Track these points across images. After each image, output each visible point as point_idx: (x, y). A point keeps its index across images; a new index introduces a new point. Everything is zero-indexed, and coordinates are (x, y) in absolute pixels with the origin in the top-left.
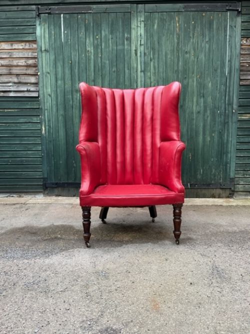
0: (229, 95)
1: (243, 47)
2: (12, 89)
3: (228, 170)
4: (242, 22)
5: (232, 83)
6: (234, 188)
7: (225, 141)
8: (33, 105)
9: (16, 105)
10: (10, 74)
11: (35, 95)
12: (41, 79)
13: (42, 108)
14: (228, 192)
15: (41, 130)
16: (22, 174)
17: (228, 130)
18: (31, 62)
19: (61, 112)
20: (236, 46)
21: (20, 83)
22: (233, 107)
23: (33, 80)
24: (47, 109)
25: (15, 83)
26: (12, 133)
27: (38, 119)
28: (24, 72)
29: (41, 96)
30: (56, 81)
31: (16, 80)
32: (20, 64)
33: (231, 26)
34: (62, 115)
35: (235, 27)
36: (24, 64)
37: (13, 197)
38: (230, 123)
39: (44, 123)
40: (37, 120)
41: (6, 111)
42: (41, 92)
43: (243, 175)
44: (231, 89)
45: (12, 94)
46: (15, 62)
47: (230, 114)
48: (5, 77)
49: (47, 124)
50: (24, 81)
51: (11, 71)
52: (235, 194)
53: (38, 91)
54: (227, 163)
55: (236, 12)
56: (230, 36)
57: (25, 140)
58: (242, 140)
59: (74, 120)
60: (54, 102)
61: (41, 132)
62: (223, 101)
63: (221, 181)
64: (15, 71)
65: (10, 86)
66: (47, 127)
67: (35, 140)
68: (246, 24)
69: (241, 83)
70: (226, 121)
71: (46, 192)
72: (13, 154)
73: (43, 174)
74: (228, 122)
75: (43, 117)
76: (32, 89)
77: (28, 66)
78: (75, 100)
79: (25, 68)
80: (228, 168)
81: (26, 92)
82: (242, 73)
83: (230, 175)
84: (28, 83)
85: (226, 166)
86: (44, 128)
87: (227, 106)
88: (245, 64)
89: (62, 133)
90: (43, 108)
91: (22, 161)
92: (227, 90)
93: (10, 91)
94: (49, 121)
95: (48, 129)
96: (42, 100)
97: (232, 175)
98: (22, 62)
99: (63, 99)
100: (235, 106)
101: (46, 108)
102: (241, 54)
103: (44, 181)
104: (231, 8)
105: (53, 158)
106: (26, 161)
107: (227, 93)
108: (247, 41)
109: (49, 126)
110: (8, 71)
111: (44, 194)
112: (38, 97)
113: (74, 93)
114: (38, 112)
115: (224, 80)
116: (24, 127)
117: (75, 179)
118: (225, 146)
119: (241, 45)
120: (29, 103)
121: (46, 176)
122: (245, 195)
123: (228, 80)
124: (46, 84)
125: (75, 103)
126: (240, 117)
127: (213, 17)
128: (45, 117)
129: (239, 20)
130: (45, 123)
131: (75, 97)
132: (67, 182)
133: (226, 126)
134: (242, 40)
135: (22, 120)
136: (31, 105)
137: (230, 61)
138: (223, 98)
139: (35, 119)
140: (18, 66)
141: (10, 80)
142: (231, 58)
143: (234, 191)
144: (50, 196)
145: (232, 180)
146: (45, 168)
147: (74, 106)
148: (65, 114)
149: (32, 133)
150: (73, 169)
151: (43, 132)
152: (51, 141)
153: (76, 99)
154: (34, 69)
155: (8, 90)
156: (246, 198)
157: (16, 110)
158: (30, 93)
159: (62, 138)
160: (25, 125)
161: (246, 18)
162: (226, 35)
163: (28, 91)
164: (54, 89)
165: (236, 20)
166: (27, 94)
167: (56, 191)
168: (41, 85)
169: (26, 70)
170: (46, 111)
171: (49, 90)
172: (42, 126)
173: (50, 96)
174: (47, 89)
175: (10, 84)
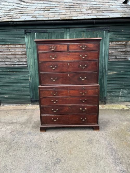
0: (104, 65)
1: (110, 46)
3: (104, 94)
4: (110, 35)
5: (105, 60)
6: (106, 101)
7: (103, 83)
8: (25, 70)
9: (19, 70)
10: (15, 58)
12: (28, 60)
14: (103, 102)
15: (29, 79)
16: (22, 97)
17: (104, 79)
18: (24, 53)
19: (37, 73)
20: (107, 45)
21: (19, 61)
22: (105, 70)
23: (25, 60)
25: (18, 61)
26: (17, 81)
27: (28, 75)
28: (21, 57)
29: (28, 66)
30: (34, 60)
31: (18, 60)
32: (19, 54)
33: (105, 37)
35: (107, 37)
36: (21, 53)
37: (19, 105)
38: (105, 76)
41: (14, 72)
42: (28, 65)
43: (110, 96)
44: (105, 63)
45: (17, 66)
46: (17, 53)
47: (105, 72)
48: (13, 59)
50: (21, 60)
51: (16, 56)
52: (106, 103)
53: (27, 64)
54: (103, 91)
55: (107, 31)
56: (105, 41)
57: (22, 84)
58: (109, 82)
60: (34, 69)
61: (29, 81)
62: (102, 67)
63: (101, 98)
64: (17, 56)
65: (16, 63)
66: (31, 79)
67: (26, 84)
68: (111, 36)
69: (109, 60)
70: (103, 75)
71: (32, 103)
72: (18, 89)
73: (31, 97)
74: (104, 76)
76: (25, 63)
77: (22, 54)
79: (21, 55)
80: (104, 93)
82: (109, 56)
83: (104, 96)
84: (22, 61)
85: (103, 93)
86: (30, 79)
87: (103, 69)
88: (111, 53)
89: (37, 81)
90: (29, 71)
91: (22, 92)
92: (104, 63)
93: (16, 65)
94: (32, 76)
96: (29, 68)
97: (105, 96)
98: (20, 53)
100: (106, 69)
102: (109, 49)
103: (31, 99)
104: (105, 29)
105: (34, 90)
106: (24, 92)
107: (103, 64)
108: (112, 43)
109: (32, 78)
110: (14, 57)
111: (31, 104)
112: (27, 67)
114: (27, 72)
115: (102, 59)
116: (22, 78)
118: (103, 85)
119: (109, 45)
120: (24, 69)
121: (32, 97)
122: (110, 103)
123: (104, 59)
124: (30, 61)
126: (108, 74)
127: (98, 33)
128: (30, 75)
129: (109, 34)
133: (103, 77)
134: (109, 43)
135: (21, 76)
136: (24, 70)
137: (105, 52)
138: (102, 66)
139: (26, 75)
140: (18, 54)
141: (16, 60)
142: (105, 50)
143: (106, 102)
144: (34, 105)
145: (105, 98)
146: (31, 94)
149: (25, 81)
151: (30, 80)
152: (33, 84)
154: (25, 55)
156: (111, 104)
157: (18, 72)
158: (24, 65)
161: (111, 33)
162: (103, 41)
165: (108, 34)
166: (23, 66)
167: (36, 103)
168: (28, 62)
169: (22, 56)
170: (31, 72)
171: (32, 64)
172: (29, 78)
173: (32, 66)
174: (30, 63)
175: (16, 62)
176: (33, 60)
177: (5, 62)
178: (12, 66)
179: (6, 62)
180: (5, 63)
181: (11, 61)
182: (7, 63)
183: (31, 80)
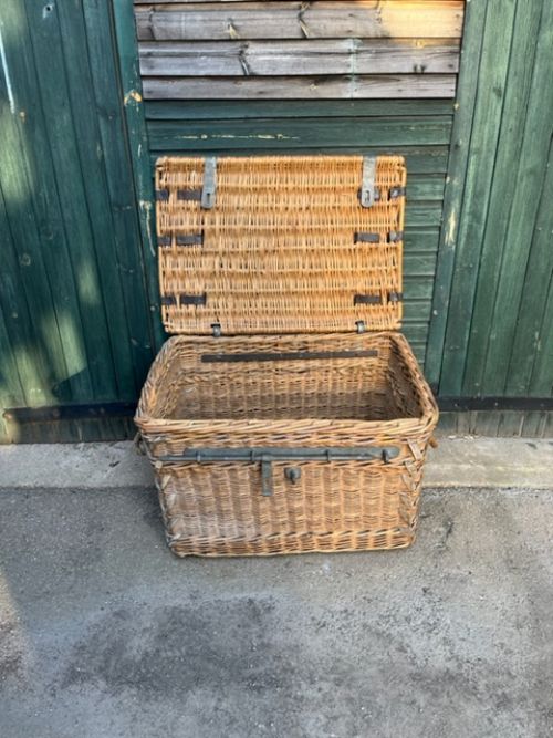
2: (355, 65)
8: (427, 134)
11: (443, 89)
12: (474, 22)
13: (458, 145)
15: (441, 229)
19: (533, 160)
21: (385, 38)
23: (440, 23)
24: (478, 151)
25: (366, 39)
27: (439, 187)
29: (466, 95)
30: (538, 31)
31: (370, 26)
34: (532, 172)
39: (456, 204)
40: (434, 193)
42: (466, 80)
45: (350, 92)
50: (404, 31)
53: (457, 75)
60: (512, 122)
61: (440, 237)
65: (348, 54)
66: (466, 220)
67: (413, 265)
75: (455, 182)
76: (435, 65)
81: (407, 80)
84: (419, 39)
86: (452, 223)
89: (517, 239)
90: (465, 145)
94: (477, 195)
95: (470, 227)
96: (467, 114)
101: (475, 146)
105: (468, 324)
109: (475, 215)
112: (452, 100)
114: (439, 159)
117: (529, 388)
120: (414, 125)
124: (493, 44)
128: (464, 181)
130: (462, 204)
132: (499, 394)
136: (416, 135)
141: (349, 25)
150: (530, 358)
151: (450, 236)
152: (470, 270)
158: (423, 83)
159: (515, 256)
163: (417, 74)
166: (410, 89)
168: (471, 46)
170: (473, 159)
171: (501, 70)
172: (446, 214)
173: (501, 93)
174: (490, 65)
175: (348, 45)
176: (526, 22)
177: (237, 47)
178: (311, 91)
179: (253, 49)
180: (240, 55)
181: (304, 39)
182: (262, 59)
183: (464, 230)
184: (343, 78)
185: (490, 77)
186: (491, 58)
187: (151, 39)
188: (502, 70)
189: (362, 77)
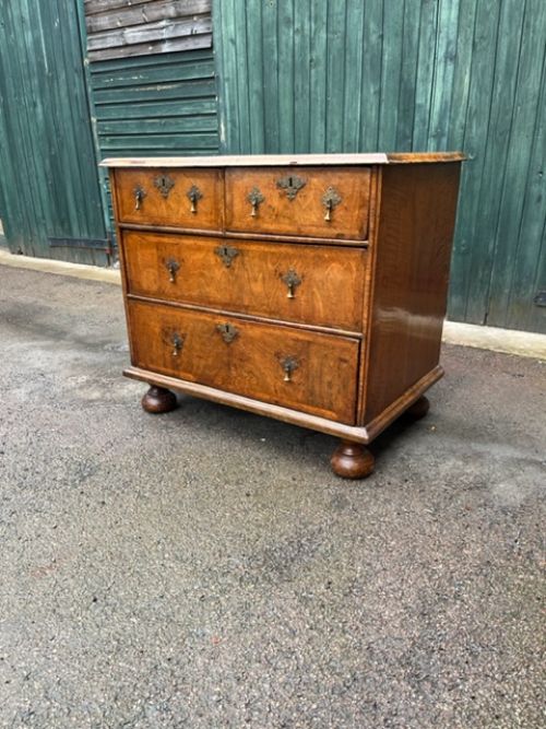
2: (166, 34)
8: (203, 71)
9: (174, 74)
11: (204, 43)
13: (218, 77)
15: (218, 131)
19: (256, 85)
21: (179, 17)
23: (202, 5)
24: (228, 79)
25: (171, 19)
27: (214, 104)
29: (217, 45)
30: (246, 1)
31: (172, 11)
34: (257, 92)
39: (222, 114)
40: (212, 109)
41: (159, 88)
42: (216, 35)
45: (166, 48)
48: (154, 7)
49: (228, 119)
50: (187, 11)
53: (211, 33)
59: (281, 104)
60: (242, 60)
61: (219, 137)
65: (163, 28)
66: (229, 126)
75: (221, 101)
76: (200, 29)
78: (283, 47)
81: (189, 39)
84: (193, 15)
86: (223, 128)
90: (221, 76)
94: (232, 108)
95: (232, 130)
96: (219, 56)
99: (258, 49)
101: (226, 76)
109: (233, 122)
112: (211, 49)
113: (283, 28)
114: (212, 86)
116: (189, 125)
120: (197, 67)
124: (226, 11)
125: (283, 57)
128: (224, 100)
130: (226, 114)
131: (284, 38)
135: (186, 110)
136: (198, 72)
139: (208, 107)
141: (163, 12)
147: (281, 65)
148: (263, 89)
149: (203, 139)
151: (223, 137)
153: (287, 45)
155: (160, 37)
157: (175, 86)
158: (196, 40)
160: (191, 122)
163: (194, 36)
164: (241, 23)
166: (190, 45)
168: (215, 17)
170: (226, 84)
172: (219, 122)
173: (234, 42)
174: (226, 25)
175: (163, 23)
177: (121, 32)
178: (150, 50)
179: (127, 31)
180: (122, 35)
181: (146, 23)
182: (130, 36)
183: (229, 133)
184: (162, 41)
185: (227, 32)
186: (226, 21)
187: (91, 32)
188: (232, 27)
189: (172, 40)
